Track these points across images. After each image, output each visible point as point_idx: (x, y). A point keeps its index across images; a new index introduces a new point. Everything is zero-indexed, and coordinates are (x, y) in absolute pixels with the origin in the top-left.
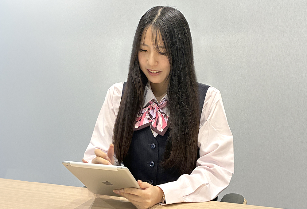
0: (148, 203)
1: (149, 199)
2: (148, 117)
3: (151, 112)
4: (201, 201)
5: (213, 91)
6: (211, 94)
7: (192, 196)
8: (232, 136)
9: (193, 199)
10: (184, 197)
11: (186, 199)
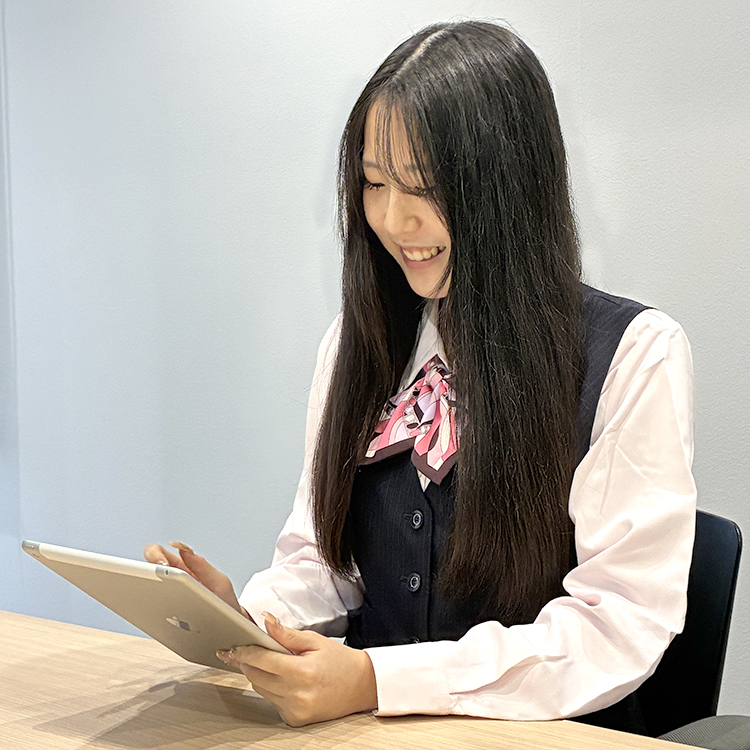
0: (301, 700)
1: (306, 687)
2: (412, 418)
3: (422, 402)
4: (520, 715)
5: (648, 326)
6: (636, 338)
7: (488, 697)
8: (695, 495)
9: (491, 706)
10: (456, 697)
11: (462, 703)
